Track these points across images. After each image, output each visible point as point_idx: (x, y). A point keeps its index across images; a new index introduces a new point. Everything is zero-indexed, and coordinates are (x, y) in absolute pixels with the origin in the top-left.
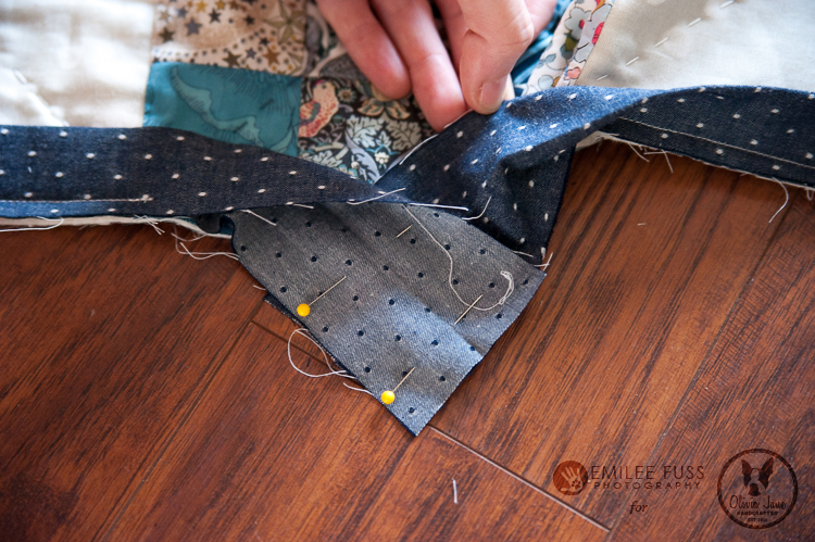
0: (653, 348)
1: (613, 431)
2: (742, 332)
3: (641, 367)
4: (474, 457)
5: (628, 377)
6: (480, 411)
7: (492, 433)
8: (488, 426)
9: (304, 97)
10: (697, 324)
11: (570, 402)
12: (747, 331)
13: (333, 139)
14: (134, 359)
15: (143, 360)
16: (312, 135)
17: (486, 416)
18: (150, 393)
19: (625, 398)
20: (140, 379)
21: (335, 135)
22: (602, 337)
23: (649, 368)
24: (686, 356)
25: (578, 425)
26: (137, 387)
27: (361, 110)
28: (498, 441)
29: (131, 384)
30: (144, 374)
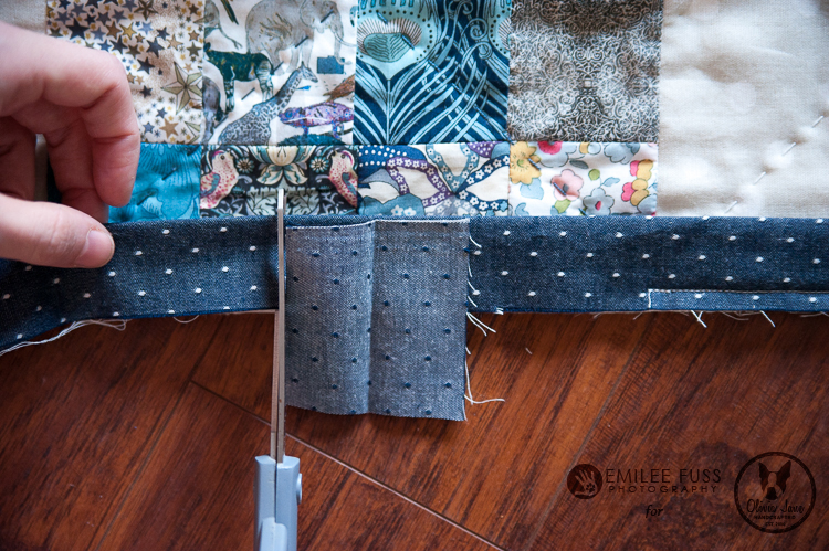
0: (560, 389)
1: (524, 469)
2: (643, 371)
3: (550, 408)
4: (399, 498)
5: (537, 420)
6: (404, 456)
7: (415, 477)
8: (411, 470)
9: (204, 169)
10: (602, 364)
11: (485, 445)
12: (648, 370)
13: (234, 210)
14: (87, 422)
15: (94, 422)
16: (213, 206)
17: (409, 460)
18: (104, 453)
19: (534, 438)
20: (94, 440)
21: (236, 206)
22: (514, 381)
23: (557, 409)
24: (591, 396)
25: (492, 465)
26: (92, 449)
27: (260, 180)
28: (421, 483)
29: (87, 445)
30: (97, 436)
